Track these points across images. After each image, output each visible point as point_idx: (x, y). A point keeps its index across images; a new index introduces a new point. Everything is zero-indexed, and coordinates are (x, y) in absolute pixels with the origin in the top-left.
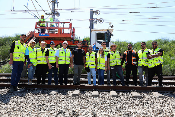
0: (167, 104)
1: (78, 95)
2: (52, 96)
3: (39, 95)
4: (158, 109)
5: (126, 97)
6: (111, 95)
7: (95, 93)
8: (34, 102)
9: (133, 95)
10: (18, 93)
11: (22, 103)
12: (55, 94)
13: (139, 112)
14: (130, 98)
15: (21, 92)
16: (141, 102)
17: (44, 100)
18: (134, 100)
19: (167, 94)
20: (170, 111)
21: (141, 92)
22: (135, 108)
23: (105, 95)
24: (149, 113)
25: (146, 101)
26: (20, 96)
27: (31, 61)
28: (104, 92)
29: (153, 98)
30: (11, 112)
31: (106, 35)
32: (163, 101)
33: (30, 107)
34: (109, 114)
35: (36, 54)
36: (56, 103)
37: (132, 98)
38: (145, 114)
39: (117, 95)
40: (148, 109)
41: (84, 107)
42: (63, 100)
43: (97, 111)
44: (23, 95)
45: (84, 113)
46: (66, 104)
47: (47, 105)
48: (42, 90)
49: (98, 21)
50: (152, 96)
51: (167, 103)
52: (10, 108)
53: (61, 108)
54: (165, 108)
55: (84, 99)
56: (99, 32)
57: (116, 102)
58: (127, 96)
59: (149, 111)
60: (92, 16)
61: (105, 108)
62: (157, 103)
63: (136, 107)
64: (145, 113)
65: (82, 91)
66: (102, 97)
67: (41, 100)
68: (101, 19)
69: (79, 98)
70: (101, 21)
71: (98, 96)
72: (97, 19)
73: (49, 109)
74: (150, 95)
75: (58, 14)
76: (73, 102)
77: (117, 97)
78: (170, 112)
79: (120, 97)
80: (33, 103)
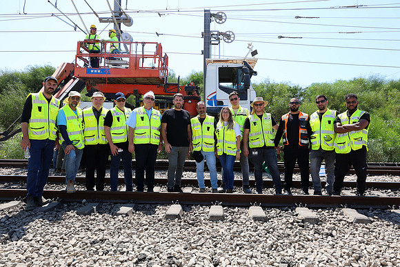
0: (372, 238)
1: (177, 216)
2: (121, 219)
3: (92, 218)
4: (354, 249)
5: (284, 220)
6: (251, 216)
7: (217, 210)
8: (82, 235)
9: (299, 217)
10: (45, 212)
11: (56, 236)
12: (127, 215)
13: (311, 258)
14: (292, 224)
15: (50, 210)
16: (317, 232)
17: (103, 228)
18: (303, 226)
19: (375, 214)
20: (379, 253)
21: (317, 209)
22: (303, 247)
23: (238, 216)
24: (333, 259)
25: (327, 231)
26: (51, 218)
27: (71, 138)
28: (236, 209)
29: (343, 222)
30: (33, 258)
31: (240, 72)
32: (364, 229)
33: (74, 246)
34: (248, 262)
35: (83, 121)
36: (130, 235)
37: (298, 222)
38: (325, 262)
39: (265, 215)
40: (332, 251)
41: (193, 245)
42: (147, 229)
43: (220, 254)
44: (55, 217)
45: (192, 261)
46: (154, 238)
47: (111, 240)
48: (97, 204)
49: (221, 37)
50: (341, 217)
51: (374, 234)
52: (30, 249)
53: (143, 248)
54: (370, 248)
55: (193, 224)
56: (225, 65)
57: (263, 233)
58: (287, 217)
59: (334, 254)
60: (207, 26)
61: (238, 248)
62: (351, 234)
63: (307, 244)
64: (326, 259)
65: (188, 205)
66: (231, 221)
67: (96, 229)
68: (230, 32)
69: (181, 222)
70: (228, 37)
71: (222, 218)
72: (220, 34)
73: (115, 251)
74: (337, 215)
75: (128, 21)
76: (169, 233)
77: (265, 220)
78: (378, 257)
79: (272, 220)
80: (80, 236)
